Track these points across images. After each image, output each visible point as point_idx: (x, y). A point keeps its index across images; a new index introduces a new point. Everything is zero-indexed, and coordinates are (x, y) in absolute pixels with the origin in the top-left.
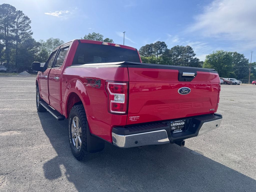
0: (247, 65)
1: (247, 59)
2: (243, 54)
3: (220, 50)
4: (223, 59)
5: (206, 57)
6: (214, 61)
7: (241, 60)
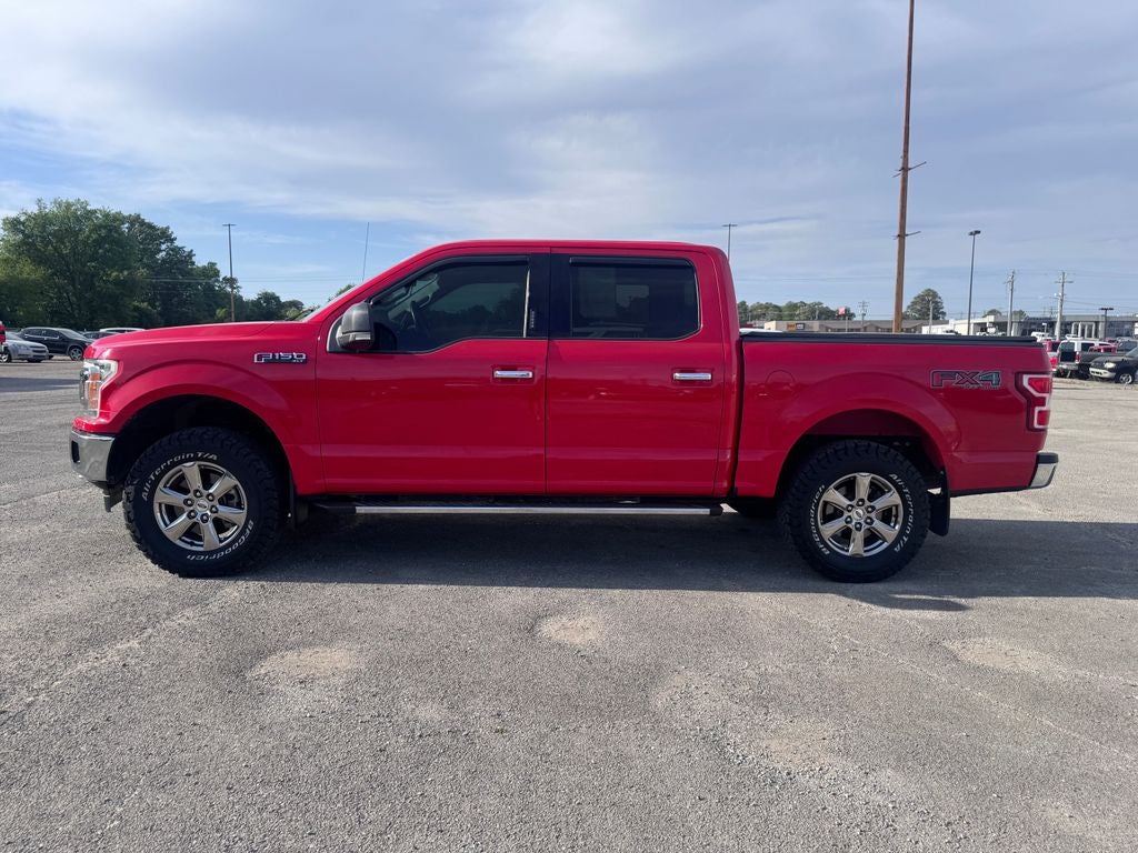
0: (188, 273)
1: (187, 250)
2: (168, 228)
3: (71, 201)
4: (94, 241)
5: (5, 223)
6: (50, 248)
7: (161, 251)
